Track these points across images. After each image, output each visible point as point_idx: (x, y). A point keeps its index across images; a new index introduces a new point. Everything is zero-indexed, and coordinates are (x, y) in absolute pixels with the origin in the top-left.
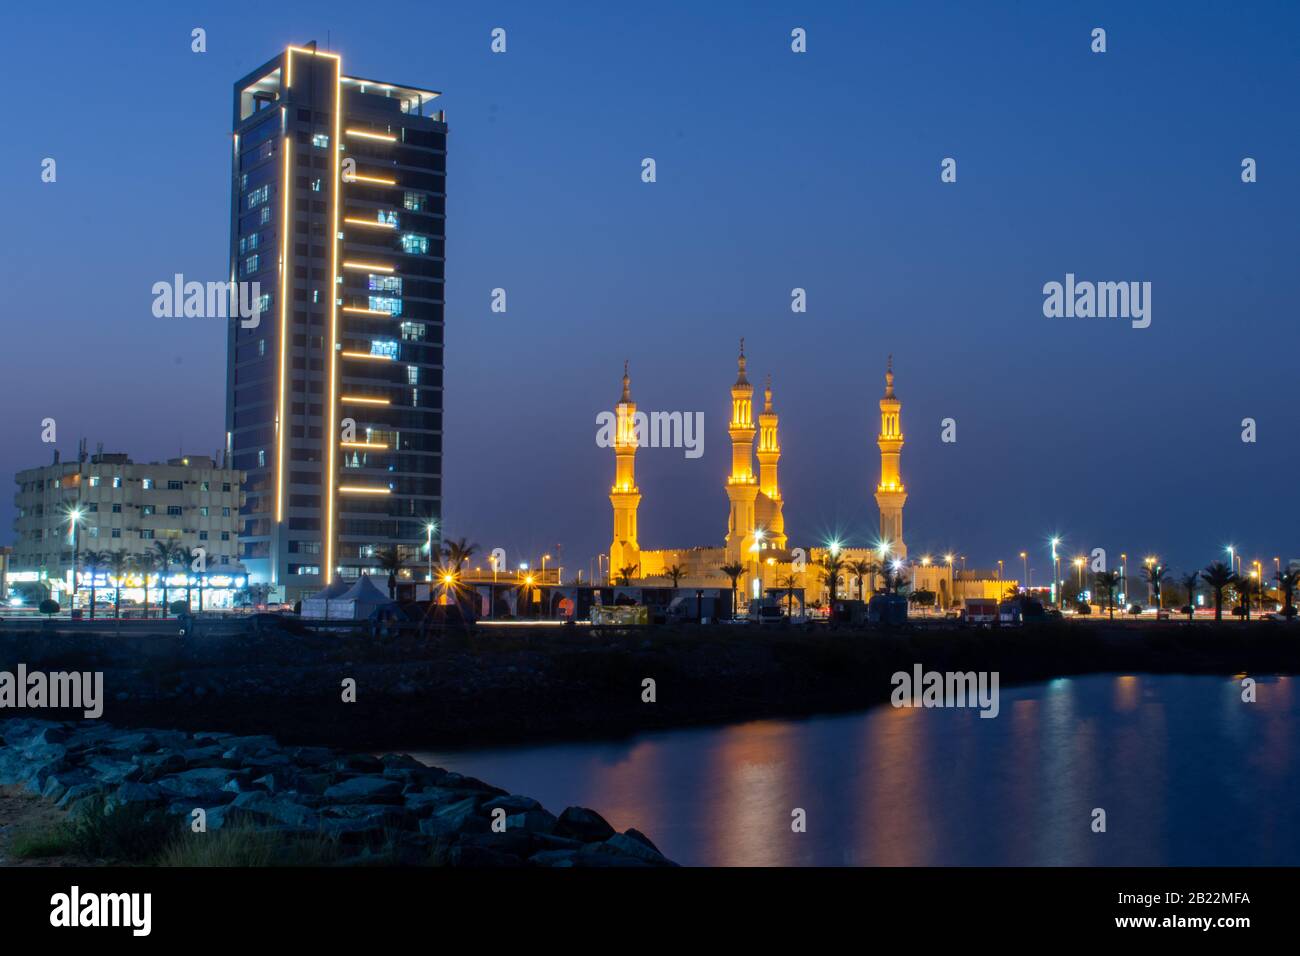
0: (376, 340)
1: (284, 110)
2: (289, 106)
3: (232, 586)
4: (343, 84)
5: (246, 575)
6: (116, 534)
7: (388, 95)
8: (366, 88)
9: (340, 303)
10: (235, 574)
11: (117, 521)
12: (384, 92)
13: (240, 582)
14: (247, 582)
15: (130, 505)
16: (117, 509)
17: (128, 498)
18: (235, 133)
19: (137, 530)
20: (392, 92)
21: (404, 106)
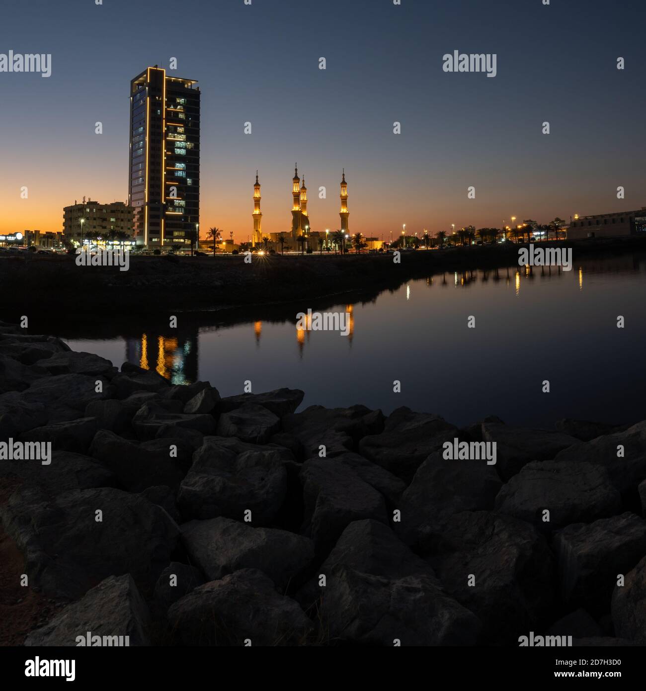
0: (177, 163)
1: (147, 88)
2: (148, 87)
3: (131, 245)
4: (166, 79)
5: (136, 241)
6: (94, 227)
7: (181, 82)
8: (173, 80)
9: (165, 151)
10: (132, 241)
11: (95, 223)
12: (180, 81)
13: (134, 243)
14: (136, 243)
15: (99, 218)
16: (95, 219)
17: (98, 216)
18: (131, 97)
19: (101, 226)
20: (182, 81)
21: (186, 86)
